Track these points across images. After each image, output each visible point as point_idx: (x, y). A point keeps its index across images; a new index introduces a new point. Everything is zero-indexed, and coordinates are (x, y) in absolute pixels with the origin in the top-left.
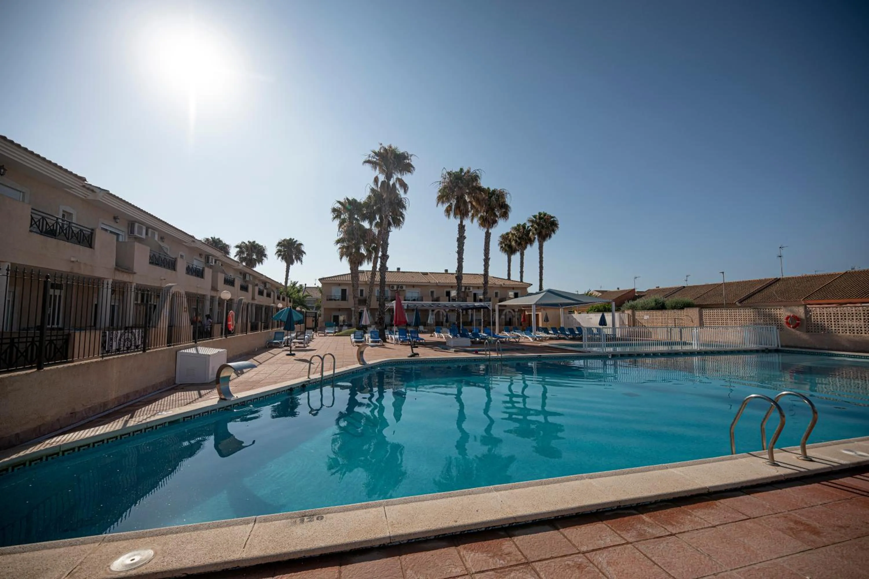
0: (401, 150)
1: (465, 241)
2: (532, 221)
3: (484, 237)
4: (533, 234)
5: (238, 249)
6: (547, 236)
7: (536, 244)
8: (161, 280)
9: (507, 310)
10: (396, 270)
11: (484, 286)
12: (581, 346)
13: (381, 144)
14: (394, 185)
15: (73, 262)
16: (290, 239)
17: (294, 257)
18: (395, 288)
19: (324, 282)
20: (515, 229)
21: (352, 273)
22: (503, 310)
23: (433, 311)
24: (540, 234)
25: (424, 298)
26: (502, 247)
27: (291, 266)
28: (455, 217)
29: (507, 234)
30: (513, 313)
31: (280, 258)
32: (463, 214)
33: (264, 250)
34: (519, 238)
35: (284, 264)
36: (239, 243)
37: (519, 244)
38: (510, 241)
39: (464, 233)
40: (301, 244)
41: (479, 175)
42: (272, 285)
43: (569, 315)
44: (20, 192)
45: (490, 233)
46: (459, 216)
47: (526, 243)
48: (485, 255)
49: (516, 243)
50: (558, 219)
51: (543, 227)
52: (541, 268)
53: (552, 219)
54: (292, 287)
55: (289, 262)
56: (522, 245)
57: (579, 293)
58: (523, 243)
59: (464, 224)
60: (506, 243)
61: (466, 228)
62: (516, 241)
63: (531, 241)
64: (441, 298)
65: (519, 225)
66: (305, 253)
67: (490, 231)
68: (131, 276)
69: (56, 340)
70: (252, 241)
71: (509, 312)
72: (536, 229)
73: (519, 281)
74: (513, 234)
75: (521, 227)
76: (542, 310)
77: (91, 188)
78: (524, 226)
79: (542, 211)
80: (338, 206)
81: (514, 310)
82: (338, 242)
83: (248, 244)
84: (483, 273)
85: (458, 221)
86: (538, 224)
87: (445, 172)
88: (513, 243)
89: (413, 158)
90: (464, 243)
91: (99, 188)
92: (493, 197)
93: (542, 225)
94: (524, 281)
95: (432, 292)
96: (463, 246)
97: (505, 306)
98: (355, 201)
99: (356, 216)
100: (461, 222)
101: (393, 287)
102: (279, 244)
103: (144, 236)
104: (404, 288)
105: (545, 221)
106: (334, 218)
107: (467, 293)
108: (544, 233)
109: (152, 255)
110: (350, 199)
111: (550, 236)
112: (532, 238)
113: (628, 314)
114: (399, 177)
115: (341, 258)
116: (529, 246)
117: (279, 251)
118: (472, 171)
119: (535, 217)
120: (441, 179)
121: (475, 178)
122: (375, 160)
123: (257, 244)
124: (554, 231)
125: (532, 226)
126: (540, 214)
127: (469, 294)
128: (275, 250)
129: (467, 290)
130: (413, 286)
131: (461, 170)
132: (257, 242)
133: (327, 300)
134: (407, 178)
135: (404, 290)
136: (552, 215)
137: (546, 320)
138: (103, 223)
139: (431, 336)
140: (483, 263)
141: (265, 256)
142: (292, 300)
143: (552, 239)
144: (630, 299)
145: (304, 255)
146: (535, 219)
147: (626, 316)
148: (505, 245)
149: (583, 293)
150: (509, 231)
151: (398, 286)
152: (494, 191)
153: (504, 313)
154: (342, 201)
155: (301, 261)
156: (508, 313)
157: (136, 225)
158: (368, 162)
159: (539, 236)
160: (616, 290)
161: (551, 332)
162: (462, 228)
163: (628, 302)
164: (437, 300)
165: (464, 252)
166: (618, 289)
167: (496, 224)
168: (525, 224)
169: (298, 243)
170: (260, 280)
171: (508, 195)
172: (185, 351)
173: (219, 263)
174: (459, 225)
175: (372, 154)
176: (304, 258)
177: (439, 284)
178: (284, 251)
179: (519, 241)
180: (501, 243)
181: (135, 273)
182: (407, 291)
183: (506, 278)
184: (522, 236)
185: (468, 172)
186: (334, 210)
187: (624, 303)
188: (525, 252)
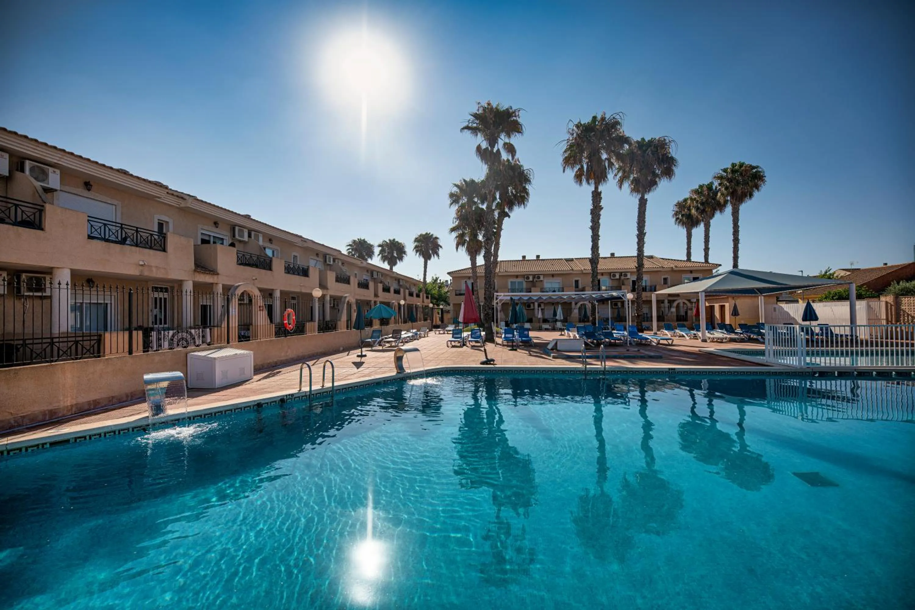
0: (504, 106)
1: (602, 212)
2: (721, 178)
3: (637, 206)
4: (722, 194)
5: (380, 248)
6: (746, 196)
7: (729, 209)
8: (254, 280)
9: (680, 301)
10: (521, 259)
11: (638, 271)
12: (762, 353)
13: (479, 103)
14: (498, 150)
15: (142, 265)
16: (427, 234)
17: (431, 252)
18: (531, 279)
19: (454, 275)
20: (696, 192)
21: (485, 264)
22: (674, 301)
23: (576, 304)
24: (733, 194)
25: (565, 289)
26: (677, 219)
27: (428, 261)
28: (588, 183)
29: (685, 200)
30: (689, 304)
31: (418, 254)
32: (598, 177)
33: (403, 247)
34: (702, 204)
35: (422, 260)
36: (380, 242)
37: (703, 211)
38: (689, 209)
39: (600, 202)
40: (437, 238)
41: (620, 120)
42: (407, 282)
43: (775, 306)
44: (113, 205)
45: (646, 200)
46: (592, 181)
47: (714, 210)
48: (638, 230)
49: (697, 211)
50: (764, 169)
51: (738, 183)
52: (736, 241)
53: (754, 171)
54: (434, 283)
55: (427, 257)
56: (706, 212)
57: (805, 275)
58: (708, 209)
59: (599, 190)
60: (683, 213)
61: (602, 195)
62: (697, 209)
63: (721, 207)
64: (587, 288)
65: (701, 187)
66: (441, 247)
67: (646, 197)
68: (216, 277)
69: (83, 341)
70: (392, 239)
71: (684, 303)
72: (727, 188)
73: (703, 261)
74: (691, 199)
75: (705, 189)
76: (730, 299)
77: (182, 195)
78: (710, 187)
79: (737, 162)
80: (455, 190)
81: (689, 301)
82: (453, 230)
83: (388, 242)
84: (635, 254)
85: (592, 188)
86: (730, 180)
87: (571, 126)
88: (693, 211)
89: (521, 113)
90: (600, 215)
91: (189, 195)
92: (649, 149)
93: (737, 181)
94: (710, 261)
95: (577, 282)
96: (599, 219)
97: (677, 295)
98: (473, 181)
99: (476, 200)
100: (596, 188)
101: (528, 278)
102: (416, 240)
103: (246, 238)
104: (542, 278)
105: (741, 174)
106: (451, 204)
107: (623, 281)
108: (739, 192)
109: (240, 255)
110: (468, 180)
111: (751, 195)
112: (722, 201)
113: (887, 303)
114: (507, 141)
115: (457, 248)
116: (718, 215)
117: (416, 247)
118: (607, 116)
119: (725, 170)
120: (567, 136)
121: (615, 124)
122: (475, 125)
123: (397, 242)
124: (757, 187)
125: (720, 184)
126: (733, 165)
127: (626, 282)
128: (413, 245)
129: (623, 277)
130: (553, 276)
131: (595, 118)
132: (396, 240)
133: (456, 295)
134: (515, 140)
135: (541, 281)
136: (754, 164)
137: (735, 312)
138: (202, 229)
139: (561, 335)
140: (636, 240)
141: (405, 253)
142: (430, 296)
143: (753, 199)
144: (902, 279)
145: (440, 249)
146: (725, 174)
147: (883, 305)
148: (682, 215)
149: (817, 274)
150: (687, 196)
151: (534, 276)
152: (651, 142)
153: (675, 304)
154: (458, 183)
155: (438, 256)
156: (681, 305)
157: (237, 228)
158: (467, 128)
159: (732, 198)
160: (881, 265)
161: (738, 330)
162: (597, 196)
163: (898, 283)
164: (583, 290)
165: (601, 227)
166: (886, 264)
167: (654, 187)
168: (712, 183)
169: (434, 236)
170: (392, 277)
171: (673, 144)
172: (196, 353)
173: (338, 262)
174: (593, 192)
175: (472, 118)
176: (441, 252)
177: (584, 272)
178: (421, 246)
179: (702, 208)
180: (676, 214)
181: (218, 274)
182: (545, 281)
183: (685, 258)
184: (707, 200)
185: (603, 119)
186: (452, 195)
187: (890, 285)
188: (712, 222)
